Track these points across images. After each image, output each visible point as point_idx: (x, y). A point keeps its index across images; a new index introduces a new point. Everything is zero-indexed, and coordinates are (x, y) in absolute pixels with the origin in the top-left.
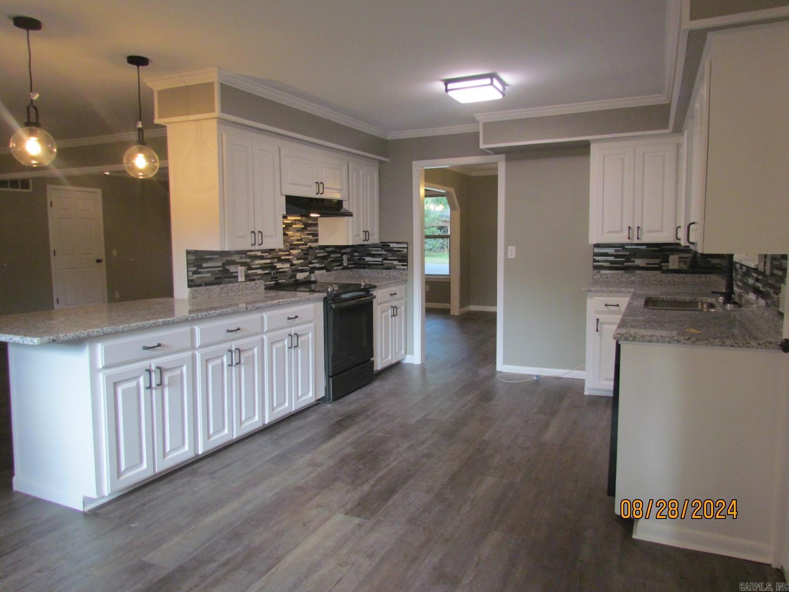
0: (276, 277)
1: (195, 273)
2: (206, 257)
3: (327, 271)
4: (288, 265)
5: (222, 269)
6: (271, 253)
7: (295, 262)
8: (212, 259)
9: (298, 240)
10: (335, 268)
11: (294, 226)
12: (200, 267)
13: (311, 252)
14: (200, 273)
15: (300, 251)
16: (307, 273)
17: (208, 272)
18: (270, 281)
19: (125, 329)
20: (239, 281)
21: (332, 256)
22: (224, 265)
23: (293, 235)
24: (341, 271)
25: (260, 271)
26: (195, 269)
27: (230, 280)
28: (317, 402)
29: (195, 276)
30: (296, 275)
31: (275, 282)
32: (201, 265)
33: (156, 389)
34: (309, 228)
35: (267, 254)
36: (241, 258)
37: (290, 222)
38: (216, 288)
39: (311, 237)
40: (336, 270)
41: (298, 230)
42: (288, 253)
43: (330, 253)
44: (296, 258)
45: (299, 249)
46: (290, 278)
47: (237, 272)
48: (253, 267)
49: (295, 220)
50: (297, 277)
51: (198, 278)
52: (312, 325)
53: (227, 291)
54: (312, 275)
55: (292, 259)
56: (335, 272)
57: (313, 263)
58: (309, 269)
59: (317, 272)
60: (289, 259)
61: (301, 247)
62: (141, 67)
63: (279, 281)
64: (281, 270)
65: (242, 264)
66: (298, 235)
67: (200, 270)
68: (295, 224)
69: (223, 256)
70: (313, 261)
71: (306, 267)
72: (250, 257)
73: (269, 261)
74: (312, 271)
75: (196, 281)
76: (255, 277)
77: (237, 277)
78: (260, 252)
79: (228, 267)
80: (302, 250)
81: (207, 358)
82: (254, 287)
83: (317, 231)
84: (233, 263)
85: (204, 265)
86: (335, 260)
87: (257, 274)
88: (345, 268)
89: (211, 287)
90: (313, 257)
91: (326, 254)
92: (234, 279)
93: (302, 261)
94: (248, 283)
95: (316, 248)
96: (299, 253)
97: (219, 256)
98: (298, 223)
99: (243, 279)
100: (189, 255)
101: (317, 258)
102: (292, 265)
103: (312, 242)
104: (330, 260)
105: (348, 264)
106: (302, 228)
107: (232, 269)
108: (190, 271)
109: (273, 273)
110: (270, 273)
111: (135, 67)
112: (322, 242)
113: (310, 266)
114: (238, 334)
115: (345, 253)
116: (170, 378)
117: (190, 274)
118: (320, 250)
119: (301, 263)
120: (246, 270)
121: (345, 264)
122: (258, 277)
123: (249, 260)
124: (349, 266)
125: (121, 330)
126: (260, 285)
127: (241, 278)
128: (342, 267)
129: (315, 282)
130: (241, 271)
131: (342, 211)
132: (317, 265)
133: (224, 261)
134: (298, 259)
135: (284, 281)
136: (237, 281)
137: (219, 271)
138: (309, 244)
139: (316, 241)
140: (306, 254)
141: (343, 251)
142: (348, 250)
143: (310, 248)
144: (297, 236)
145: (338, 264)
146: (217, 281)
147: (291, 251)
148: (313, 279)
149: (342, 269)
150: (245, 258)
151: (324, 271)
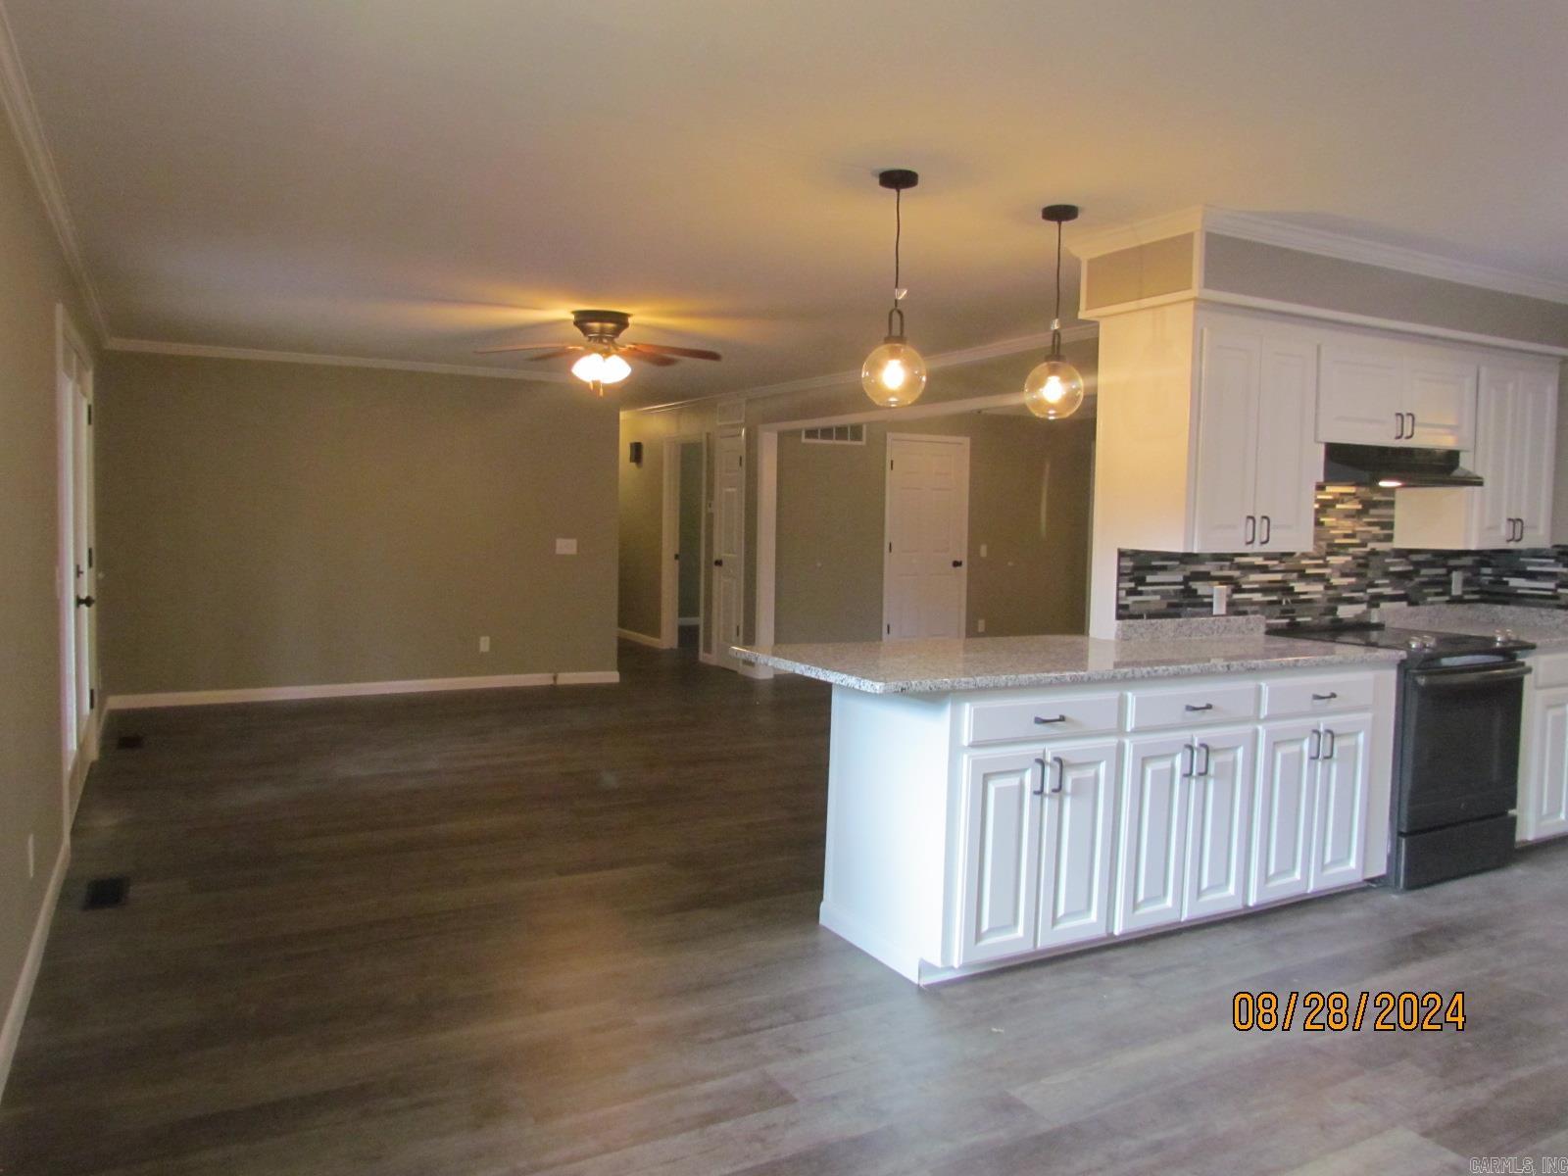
0: (1293, 611)
1: (1131, 592)
2: (1154, 563)
3: (1412, 603)
4: (1320, 587)
5: (1182, 587)
6: (1284, 559)
7: (1336, 581)
8: (1164, 568)
9: (1346, 536)
10: (1430, 599)
11: (1338, 506)
12: (1141, 581)
13: (1374, 561)
14: (1140, 593)
15: (1349, 558)
16: (1363, 607)
17: (1155, 593)
18: (1278, 618)
19: (1010, 684)
20: (1214, 613)
21: (1424, 572)
22: (1187, 580)
23: (1334, 524)
24: (1444, 607)
25: (1258, 597)
26: (1132, 585)
27: (1197, 610)
28: (1366, 884)
29: (1131, 600)
30: (1336, 609)
31: (1286, 621)
32: (1144, 579)
33: (1050, 796)
34: (1373, 512)
35: (1276, 562)
36: (1221, 568)
37: (1330, 497)
38: (1169, 624)
39: (1376, 530)
40: (1432, 603)
41: (1349, 515)
42: (1321, 562)
43: (1418, 565)
44: (1338, 574)
45: (1348, 555)
46: (1321, 615)
47: (1211, 596)
48: (1244, 586)
49: (1342, 494)
50: (1338, 613)
51: (1135, 602)
52: (1368, 716)
53: (1188, 632)
54: (1374, 611)
55: (1331, 575)
56: (1427, 608)
57: (1377, 586)
58: (1367, 598)
59: (1384, 605)
60: (1323, 575)
61: (1351, 550)
62: (1063, 223)
63: (1299, 620)
64: (1302, 597)
65: (1224, 580)
66: (1347, 525)
67: (1140, 588)
68: (1343, 502)
69: (1186, 563)
70: (1377, 582)
71: (1361, 594)
72: (1240, 567)
73: (1278, 577)
74: (1375, 601)
75: (1131, 609)
76: (1248, 608)
77: (1211, 605)
78: (1262, 559)
79: (1194, 585)
80: (1355, 557)
81: (1144, 755)
82: (1244, 629)
83: (1392, 517)
84: (1206, 577)
85: (1149, 579)
86: (1432, 582)
87: (1252, 603)
88: (1458, 600)
89: (1160, 621)
90: (1379, 573)
91: (1411, 568)
92: (1204, 610)
93: (1353, 580)
94: (1232, 618)
95: (1386, 554)
96: (1347, 562)
97: (1177, 563)
98: (1350, 500)
99: (1223, 611)
100: (1122, 559)
101: (1387, 574)
102: (1329, 587)
103: (1379, 540)
104: (1417, 580)
105: (1465, 593)
106: (1358, 511)
107: (1201, 588)
108: (1123, 589)
109: (1287, 602)
110: (1279, 602)
111: (1056, 223)
112: (1399, 543)
113: (1370, 591)
114: (1207, 716)
115: (1456, 568)
116: (1076, 782)
117: (1123, 593)
118: (1395, 557)
119: (1350, 584)
120: (1229, 591)
121: (1456, 589)
122: (1254, 608)
123: (1236, 573)
124: (1467, 597)
125: (1003, 684)
126: (1258, 623)
127: (1219, 608)
128: (1447, 598)
129: (1379, 627)
130: (1219, 593)
131: (1456, 473)
132: (1388, 591)
133: (1188, 573)
134: (1344, 575)
135: (1309, 619)
136: (1211, 614)
137: (1175, 591)
138: (1371, 546)
139: (1389, 538)
140: (1363, 566)
141: (1452, 562)
142: (1468, 561)
143: (1374, 553)
144: (1344, 528)
145: (1440, 590)
146: (1172, 610)
147: (1328, 558)
148: (1375, 619)
149: (1448, 602)
150: (1230, 569)
151: (1404, 604)
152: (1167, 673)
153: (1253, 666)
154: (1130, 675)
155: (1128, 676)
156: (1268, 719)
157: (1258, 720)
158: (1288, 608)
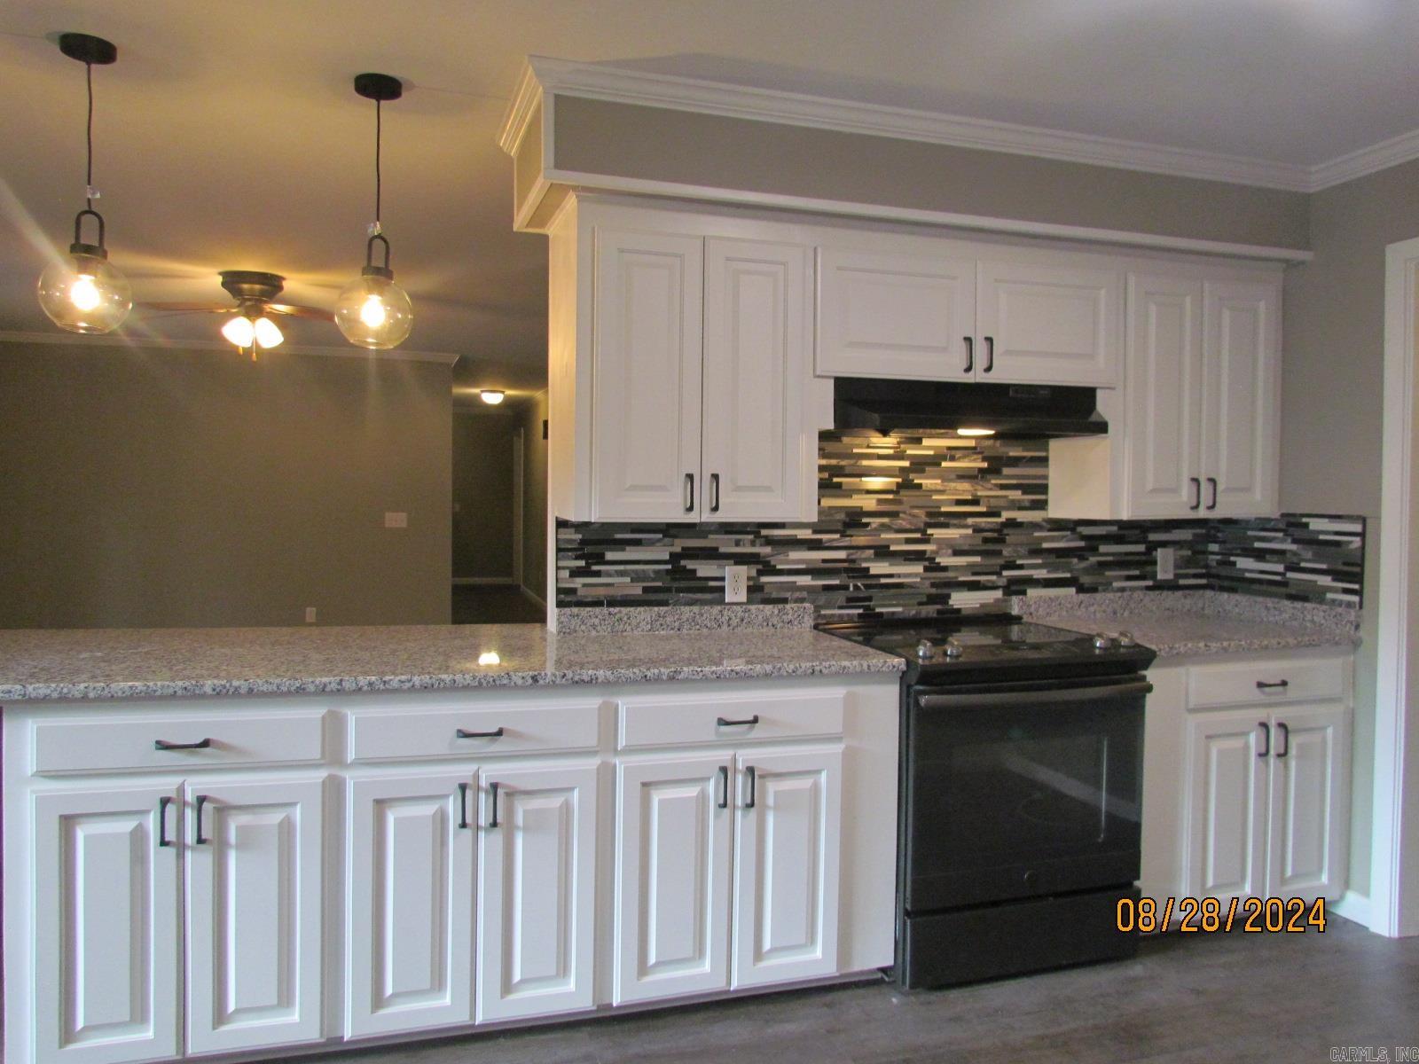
0: (869, 599)
1: (575, 573)
2: (618, 536)
3: (1081, 589)
4: (918, 568)
5: (669, 567)
6: (848, 532)
7: (944, 560)
8: (637, 543)
9: (959, 502)
10: (1116, 584)
11: (944, 464)
12: (600, 559)
13: (1012, 537)
14: (598, 574)
15: (970, 531)
16: (999, 594)
17: (622, 574)
18: (841, 607)
20: (726, 601)
21: (1103, 548)
22: (675, 558)
23: (939, 487)
24: (1138, 595)
25: (805, 580)
26: (582, 563)
27: (699, 596)
29: (579, 582)
30: (948, 596)
31: (861, 611)
32: (602, 555)
34: (1006, 471)
35: (837, 536)
36: (737, 543)
37: (931, 453)
38: (643, 614)
39: (1016, 495)
40: (1122, 590)
41: (963, 476)
42: (918, 535)
43: (1093, 543)
44: (950, 551)
45: (966, 526)
46: (920, 604)
47: (723, 579)
48: (779, 567)
49: (949, 448)
50: (951, 602)
51: (584, 585)
53: (677, 624)
54: (1015, 599)
55: (937, 552)
56: (1110, 595)
57: (1021, 567)
58: (1002, 582)
59: (1032, 593)
60: (924, 552)
61: (970, 521)
63: (878, 610)
64: (883, 581)
65: (740, 559)
66: (964, 489)
67: (595, 568)
68: (953, 459)
69: (675, 537)
70: (1019, 562)
71: (994, 578)
72: (769, 541)
73: (842, 555)
74: (1016, 587)
75: (580, 593)
76: (788, 595)
77: (722, 589)
78: (810, 531)
79: (690, 564)
80: (977, 530)
82: (775, 620)
83: (1046, 477)
84: (712, 554)
85: (610, 556)
86: (1121, 563)
87: (793, 587)
88: (1160, 586)
89: (625, 610)
90: (1023, 551)
91: (1082, 544)
92: (716, 595)
93: (977, 559)
94: (753, 608)
95: (1035, 526)
96: (966, 536)
97: (661, 536)
98: (964, 457)
99: (743, 597)
100: (561, 530)
101: (1036, 552)
102: (933, 567)
103: (1021, 508)
104: (1093, 559)
105: (1177, 576)
106: (981, 470)
107: (705, 569)
108: (564, 568)
109: (856, 587)
110: (846, 588)
111: (374, 102)
112: (1056, 511)
113: (1005, 573)
114: (498, 746)
115: (1164, 544)
117: (566, 574)
118: (1050, 530)
119: (970, 566)
120: (754, 573)
121: (1165, 571)
122: (797, 594)
123: (767, 550)
124: (1182, 582)
126: (801, 617)
127: (736, 592)
128: (1150, 583)
129: (1017, 620)
130: (736, 581)
132: (1041, 574)
133: (678, 549)
134: (957, 553)
135: (900, 609)
136: (722, 602)
137: (657, 572)
138: (1006, 515)
139: (1041, 505)
140: (992, 542)
141: (1153, 537)
142: (1185, 535)
143: (1012, 523)
144: (956, 491)
145: (1137, 572)
146: (652, 597)
147: (930, 531)
148: (1015, 611)
149: (1148, 588)
150: (753, 543)
151: (1073, 590)
152: (408, 685)
153: (586, 678)
154: (334, 686)
155: (328, 689)
156: (629, 750)
157: (616, 752)
158: (856, 594)
